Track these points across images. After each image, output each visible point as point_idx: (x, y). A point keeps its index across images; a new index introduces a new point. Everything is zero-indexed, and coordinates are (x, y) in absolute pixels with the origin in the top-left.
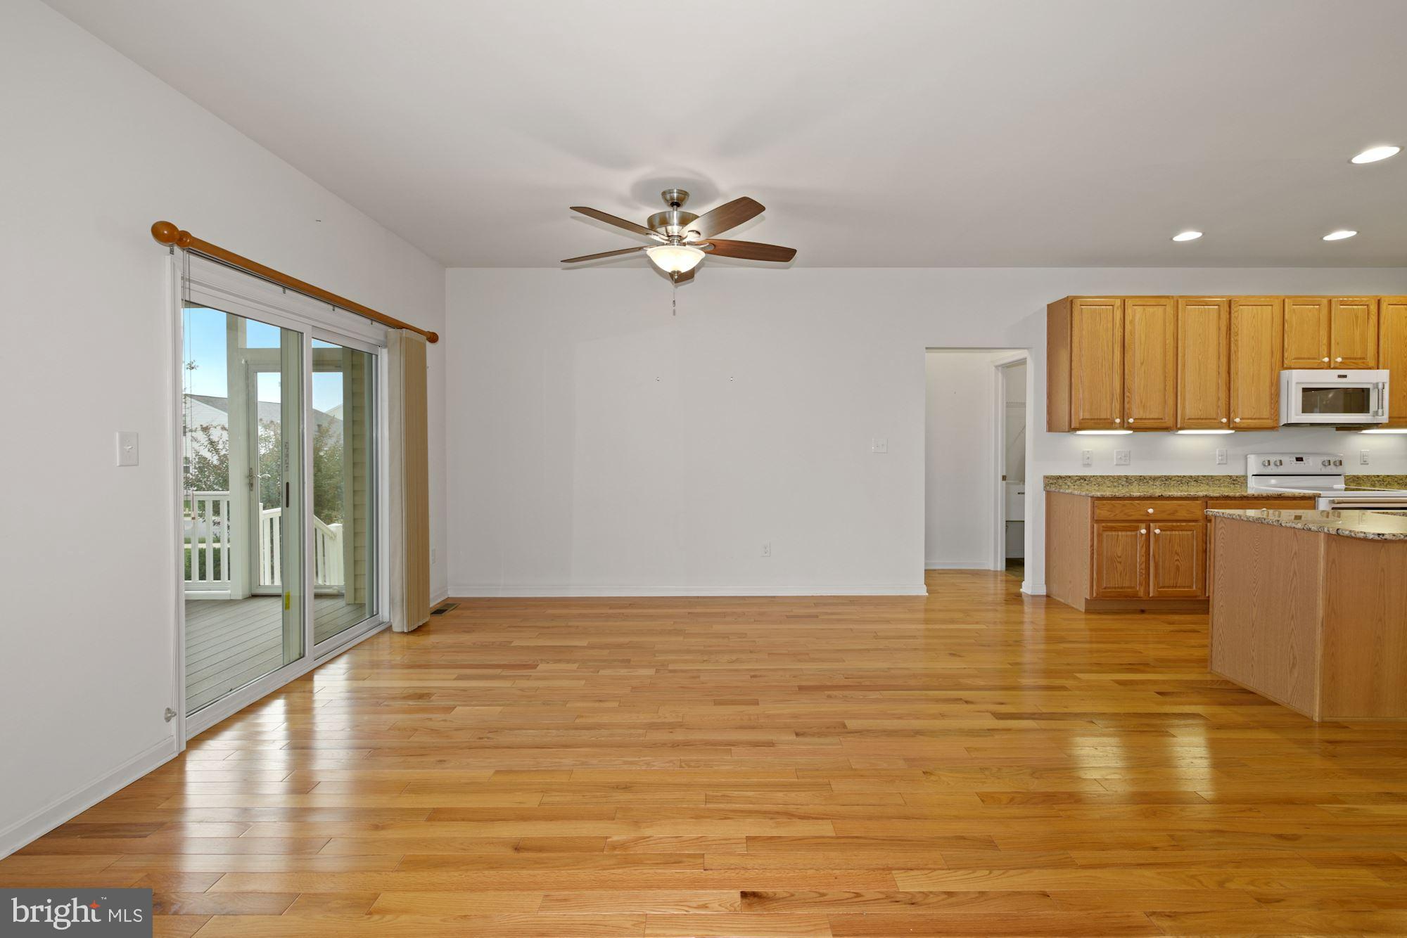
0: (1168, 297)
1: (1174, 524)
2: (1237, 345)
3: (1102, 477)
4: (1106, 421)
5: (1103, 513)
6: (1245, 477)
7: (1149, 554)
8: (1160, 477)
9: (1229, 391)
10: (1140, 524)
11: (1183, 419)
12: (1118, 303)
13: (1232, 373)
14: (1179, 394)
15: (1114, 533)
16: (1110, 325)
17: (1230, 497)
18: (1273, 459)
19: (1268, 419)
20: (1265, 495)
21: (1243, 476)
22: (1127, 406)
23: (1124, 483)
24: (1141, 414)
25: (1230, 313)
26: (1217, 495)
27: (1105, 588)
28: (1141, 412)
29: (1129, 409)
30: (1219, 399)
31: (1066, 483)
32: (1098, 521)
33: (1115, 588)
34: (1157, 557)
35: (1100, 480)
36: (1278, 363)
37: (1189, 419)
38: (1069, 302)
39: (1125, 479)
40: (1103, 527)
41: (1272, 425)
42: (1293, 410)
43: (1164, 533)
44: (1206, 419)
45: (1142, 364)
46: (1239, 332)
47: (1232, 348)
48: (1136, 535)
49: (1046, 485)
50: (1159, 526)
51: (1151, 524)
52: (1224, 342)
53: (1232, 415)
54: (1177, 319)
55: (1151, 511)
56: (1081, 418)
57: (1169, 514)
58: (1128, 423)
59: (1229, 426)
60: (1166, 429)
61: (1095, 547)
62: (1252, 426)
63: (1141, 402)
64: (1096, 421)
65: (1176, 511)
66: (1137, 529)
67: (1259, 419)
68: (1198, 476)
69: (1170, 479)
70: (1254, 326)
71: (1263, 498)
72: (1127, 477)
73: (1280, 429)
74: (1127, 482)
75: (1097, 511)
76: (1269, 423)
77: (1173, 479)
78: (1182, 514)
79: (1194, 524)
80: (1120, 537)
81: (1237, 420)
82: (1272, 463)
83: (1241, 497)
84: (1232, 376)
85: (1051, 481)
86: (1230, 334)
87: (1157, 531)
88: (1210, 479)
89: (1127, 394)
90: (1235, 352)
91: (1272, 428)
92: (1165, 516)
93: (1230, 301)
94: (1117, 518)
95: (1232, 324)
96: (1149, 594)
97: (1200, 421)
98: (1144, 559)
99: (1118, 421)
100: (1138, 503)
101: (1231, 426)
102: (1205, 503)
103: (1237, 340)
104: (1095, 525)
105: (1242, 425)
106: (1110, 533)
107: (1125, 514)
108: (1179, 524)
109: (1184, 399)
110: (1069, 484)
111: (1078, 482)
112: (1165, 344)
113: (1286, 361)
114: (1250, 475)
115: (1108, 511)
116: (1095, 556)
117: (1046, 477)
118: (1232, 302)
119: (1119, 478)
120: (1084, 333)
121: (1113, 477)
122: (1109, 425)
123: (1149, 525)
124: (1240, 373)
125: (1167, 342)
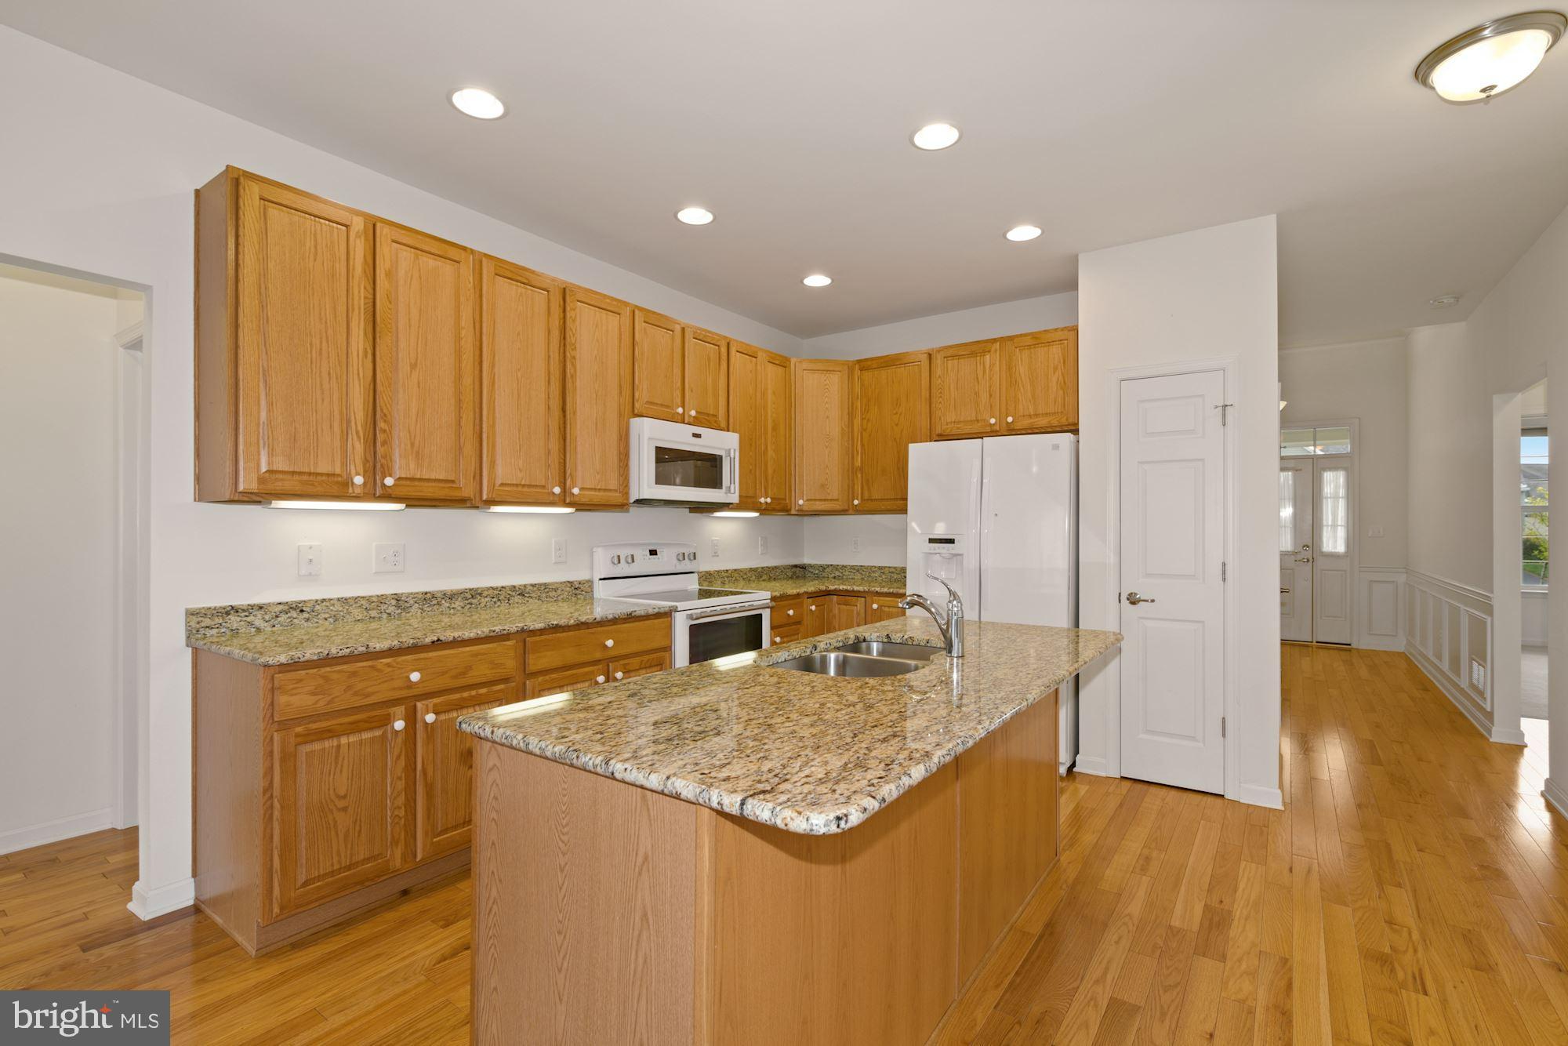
0: (464, 249)
1: (466, 694)
2: (574, 365)
3: (344, 601)
4: (332, 479)
5: (298, 699)
6: (590, 582)
7: (415, 769)
8: (461, 593)
9: (565, 440)
10: (392, 710)
11: (492, 485)
12: (358, 224)
13: (568, 412)
14: (485, 436)
15: (327, 744)
16: (341, 267)
17: (561, 627)
18: (624, 553)
19: (616, 491)
20: (610, 617)
21: (588, 581)
22: (380, 450)
23: (391, 609)
24: (413, 471)
25: (564, 311)
26: (541, 626)
27: (305, 884)
28: (412, 466)
29: (385, 457)
30: (549, 452)
31: (250, 624)
32: (284, 725)
33: (332, 873)
34: (430, 773)
35: (338, 607)
36: (628, 408)
37: (502, 485)
38: (235, 181)
39: (394, 602)
40: (297, 735)
41: (619, 503)
42: (644, 482)
43: (443, 717)
44: (530, 486)
45: (413, 366)
46: (578, 346)
47: (568, 371)
48: (385, 733)
49: (190, 635)
50: (435, 705)
51: (419, 705)
52: (555, 356)
53: (568, 482)
54: (481, 296)
55: (415, 677)
56: (264, 469)
57: (455, 677)
58: (383, 485)
59: (565, 500)
60: (461, 502)
61: (277, 791)
62: (596, 501)
63: (412, 445)
64: (305, 478)
65: (470, 668)
66: (387, 720)
67: (605, 490)
68: (525, 586)
69: (480, 594)
70: (598, 340)
71: (609, 621)
72: (397, 598)
73: (632, 509)
74: (398, 607)
75: (282, 699)
76: (616, 497)
77: (484, 594)
78: (482, 672)
79: (502, 686)
80: (344, 750)
81: (576, 491)
82: (622, 560)
83: (578, 625)
84: (568, 417)
85: (207, 622)
86: (565, 345)
87: (430, 718)
88: (543, 591)
89: (381, 425)
90: (572, 376)
91: (622, 507)
92: (445, 682)
93: (564, 289)
94: (337, 706)
95: (568, 329)
96: (415, 856)
97: (520, 489)
98: (401, 785)
99: (359, 480)
100: (388, 665)
101: (568, 501)
102: (521, 644)
103: (574, 358)
104: (276, 737)
105: (584, 500)
106: (317, 746)
107: (356, 694)
108: (473, 693)
109: (494, 446)
110: (258, 622)
111: (283, 618)
112: (458, 339)
113: (637, 405)
114: (596, 579)
115: (314, 694)
116: (276, 814)
117: (191, 613)
118: (567, 290)
119: (382, 600)
120: (271, 265)
121: (368, 599)
122: (339, 490)
123: (415, 706)
124: (578, 413)
125: (463, 333)
